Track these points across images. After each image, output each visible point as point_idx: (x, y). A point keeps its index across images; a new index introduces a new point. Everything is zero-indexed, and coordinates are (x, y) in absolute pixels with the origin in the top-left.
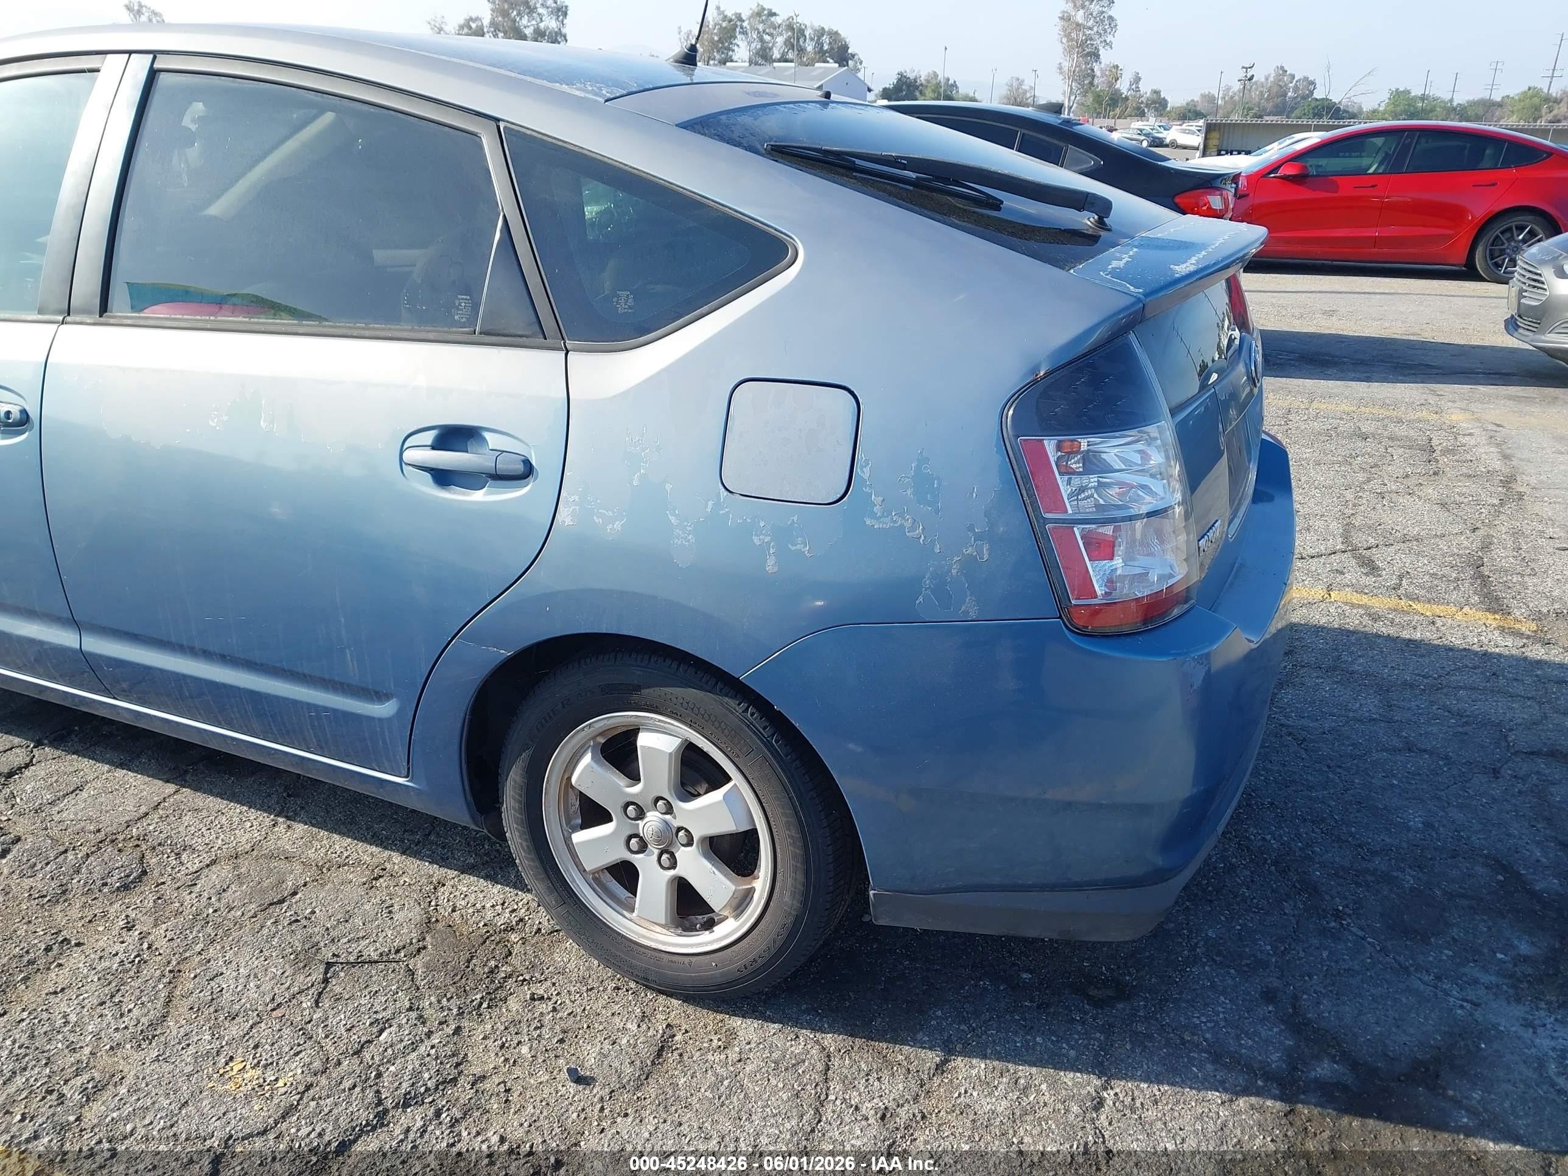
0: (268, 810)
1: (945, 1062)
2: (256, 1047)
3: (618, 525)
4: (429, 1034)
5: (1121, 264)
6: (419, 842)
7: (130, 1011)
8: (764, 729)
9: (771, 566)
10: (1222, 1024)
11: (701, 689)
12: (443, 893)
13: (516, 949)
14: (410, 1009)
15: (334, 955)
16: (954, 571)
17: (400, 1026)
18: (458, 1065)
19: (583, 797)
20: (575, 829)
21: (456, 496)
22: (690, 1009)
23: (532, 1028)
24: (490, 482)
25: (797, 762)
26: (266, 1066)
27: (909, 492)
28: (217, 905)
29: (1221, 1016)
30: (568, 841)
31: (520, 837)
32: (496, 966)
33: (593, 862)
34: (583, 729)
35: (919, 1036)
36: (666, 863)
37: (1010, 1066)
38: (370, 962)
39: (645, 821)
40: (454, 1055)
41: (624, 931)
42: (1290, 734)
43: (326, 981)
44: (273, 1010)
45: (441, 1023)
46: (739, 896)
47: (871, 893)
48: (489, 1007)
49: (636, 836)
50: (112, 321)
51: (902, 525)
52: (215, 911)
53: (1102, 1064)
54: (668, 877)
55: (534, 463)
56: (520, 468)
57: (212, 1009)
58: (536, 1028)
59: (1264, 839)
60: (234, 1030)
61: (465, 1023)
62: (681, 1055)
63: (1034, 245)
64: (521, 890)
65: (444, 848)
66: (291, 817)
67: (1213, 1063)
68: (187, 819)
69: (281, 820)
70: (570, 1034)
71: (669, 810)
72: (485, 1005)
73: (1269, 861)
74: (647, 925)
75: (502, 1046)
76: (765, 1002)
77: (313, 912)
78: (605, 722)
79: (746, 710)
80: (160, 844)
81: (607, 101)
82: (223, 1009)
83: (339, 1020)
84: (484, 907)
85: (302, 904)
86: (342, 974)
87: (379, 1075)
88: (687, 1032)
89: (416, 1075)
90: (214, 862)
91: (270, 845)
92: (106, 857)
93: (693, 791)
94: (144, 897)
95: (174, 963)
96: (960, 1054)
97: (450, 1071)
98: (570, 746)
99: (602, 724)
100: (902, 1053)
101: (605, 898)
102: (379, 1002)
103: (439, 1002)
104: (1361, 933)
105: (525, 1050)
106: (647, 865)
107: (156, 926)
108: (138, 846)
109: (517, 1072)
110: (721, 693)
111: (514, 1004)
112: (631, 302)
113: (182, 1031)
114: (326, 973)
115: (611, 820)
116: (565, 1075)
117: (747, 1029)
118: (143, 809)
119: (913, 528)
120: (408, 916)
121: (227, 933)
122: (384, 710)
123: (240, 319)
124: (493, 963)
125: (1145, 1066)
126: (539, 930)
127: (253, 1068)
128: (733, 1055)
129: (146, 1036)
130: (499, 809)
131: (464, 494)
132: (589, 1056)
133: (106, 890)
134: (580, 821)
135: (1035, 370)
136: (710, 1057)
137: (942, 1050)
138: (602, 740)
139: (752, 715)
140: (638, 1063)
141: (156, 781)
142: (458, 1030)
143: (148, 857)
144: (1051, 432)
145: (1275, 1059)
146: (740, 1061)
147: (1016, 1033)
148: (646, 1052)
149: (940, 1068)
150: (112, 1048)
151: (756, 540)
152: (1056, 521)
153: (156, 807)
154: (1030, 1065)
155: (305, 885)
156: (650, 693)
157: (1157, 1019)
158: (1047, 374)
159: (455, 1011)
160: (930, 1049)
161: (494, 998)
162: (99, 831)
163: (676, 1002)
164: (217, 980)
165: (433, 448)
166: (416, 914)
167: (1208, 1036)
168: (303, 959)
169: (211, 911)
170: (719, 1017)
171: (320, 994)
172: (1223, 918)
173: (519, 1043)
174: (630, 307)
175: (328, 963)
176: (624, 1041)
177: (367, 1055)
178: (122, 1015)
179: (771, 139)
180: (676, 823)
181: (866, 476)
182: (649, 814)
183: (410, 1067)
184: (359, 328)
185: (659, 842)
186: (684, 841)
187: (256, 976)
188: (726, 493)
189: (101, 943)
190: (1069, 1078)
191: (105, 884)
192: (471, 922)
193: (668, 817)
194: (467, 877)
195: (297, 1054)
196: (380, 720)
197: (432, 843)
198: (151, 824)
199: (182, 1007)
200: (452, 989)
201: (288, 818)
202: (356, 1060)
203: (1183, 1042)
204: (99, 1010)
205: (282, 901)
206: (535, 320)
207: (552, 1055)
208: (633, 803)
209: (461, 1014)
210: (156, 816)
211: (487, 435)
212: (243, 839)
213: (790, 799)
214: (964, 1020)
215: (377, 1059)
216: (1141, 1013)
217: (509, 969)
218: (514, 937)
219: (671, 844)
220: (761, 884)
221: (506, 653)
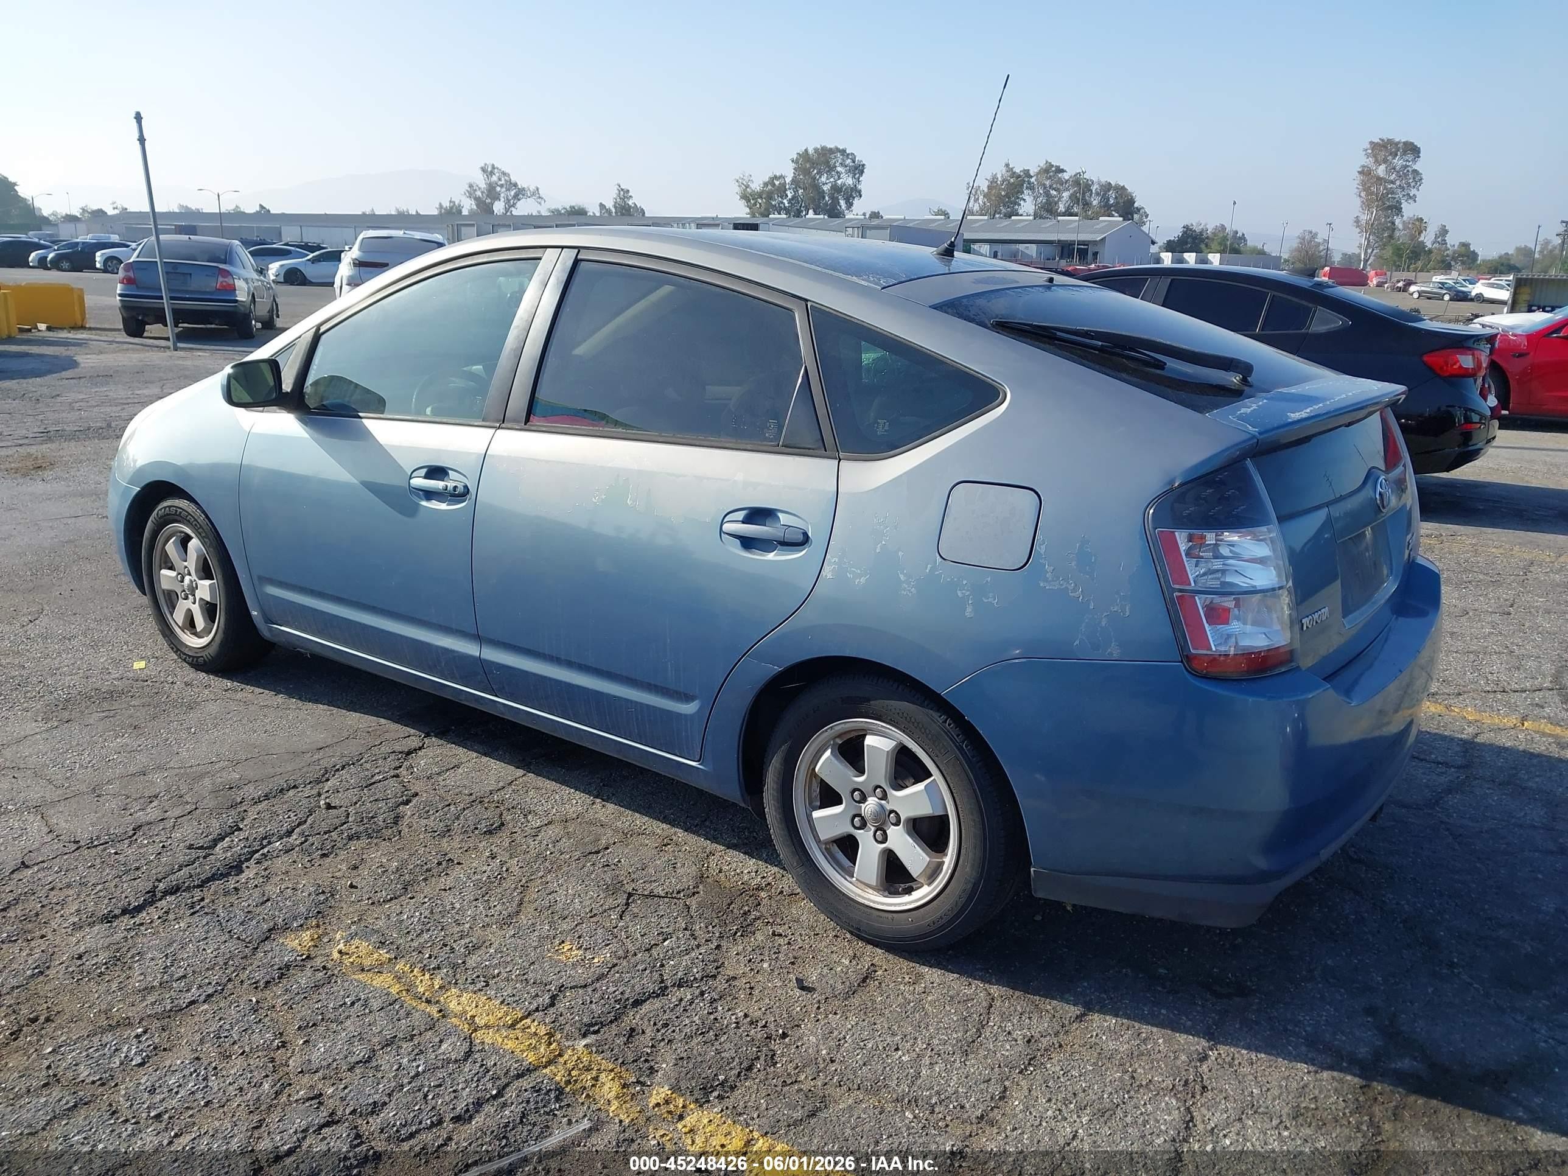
0: (589, 793)
1: (1083, 1015)
2: (579, 937)
3: (863, 580)
4: (698, 946)
5: (1249, 410)
6: (697, 825)
7: (495, 906)
8: (958, 736)
9: (969, 611)
10: (1323, 1023)
11: (914, 703)
12: (713, 862)
13: (764, 902)
14: (686, 929)
15: (633, 889)
16: (1103, 624)
17: (678, 938)
18: (717, 968)
19: (822, 782)
20: (815, 809)
21: (756, 556)
22: (890, 957)
23: (772, 953)
24: (779, 547)
25: (980, 764)
26: (586, 949)
27: (1073, 564)
28: (553, 850)
29: (1324, 1018)
30: (809, 817)
31: (776, 811)
32: (749, 911)
33: (826, 833)
34: (826, 730)
35: (1067, 996)
36: (880, 838)
37: (1137, 1025)
38: (660, 897)
39: (867, 803)
40: (715, 961)
41: (845, 890)
42: (1448, 830)
43: (627, 904)
44: (591, 917)
45: (707, 941)
46: (933, 866)
47: (1032, 869)
48: (742, 935)
49: (859, 815)
50: (533, 428)
51: (1067, 588)
52: (551, 853)
53: (1213, 1034)
54: (879, 850)
55: (810, 535)
56: (801, 538)
57: (550, 912)
58: (775, 953)
59: (1398, 904)
60: (565, 926)
61: (724, 943)
62: (880, 983)
63: (1183, 395)
64: (771, 864)
65: (715, 831)
66: (606, 800)
67: (1307, 1046)
68: (531, 793)
69: (598, 800)
70: (799, 960)
71: (884, 797)
72: (739, 934)
73: (1399, 920)
74: (863, 887)
75: (750, 961)
76: (948, 960)
77: (619, 861)
78: (843, 726)
79: (945, 722)
80: (513, 808)
81: (883, 289)
82: (557, 912)
83: (636, 929)
84: (742, 872)
85: (611, 855)
86: (639, 902)
87: (662, 965)
88: (886, 970)
89: (688, 970)
90: (550, 823)
91: (590, 815)
92: (477, 811)
93: (901, 783)
94: (502, 839)
95: (524, 881)
96: (1098, 1012)
97: (711, 969)
98: (817, 742)
99: (840, 727)
100: (1050, 1005)
101: (833, 863)
102: (664, 922)
103: (707, 927)
104: (1468, 980)
105: (766, 965)
106: (865, 839)
107: (511, 858)
108: (497, 807)
109: (759, 977)
110: (927, 707)
111: (759, 936)
112: (886, 428)
113: (530, 922)
114: (628, 899)
115: (841, 803)
116: (794, 983)
117: (932, 975)
118: (501, 784)
119: (1074, 590)
120: (687, 873)
121: (560, 867)
122: (689, 708)
123: (620, 430)
124: (746, 908)
125: (1248, 1040)
126: (782, 892)
127: (578, 949)
128: (919, 988)
129: (506, 922)
130: (762, 789)
131: (761, 555)
132: (812, 977)
133: (477, 832)
134: (819, 804)
135: (1172, 482)
136: (902, 987)
137: (1083, 1007)
138: (840, 742)
139: (949, 725)
140: (848, 983)
141: (509, 767)
142: (718, 947)
143: (505, 813)
144: (1181, 526)
145: (1363, 1051)
146: (924, 993)
147: (1145, 1005)
148: (854, 978)
149: (1079, 1018)
150: (483, 926)
151: (959, 594)
152: (1180, 591)
153: (510, 784)
154: (1152, 1026)
155: (614, 844)
156: (877, 704)
157: (1267, 1013)
158: (1180, 485)
159: (717, 935)
160: (1074, 1005)
161: (746, 930)
162: (471, 794)
163: (880, 951)
164: (553, 895)
165: (743, 522)
166: (693, 870)
167: (1308, 1029)
168: (613, 889)
169: (548, 853)
170: (912, 964)
171: (623, 912)
172: (1344, 954)
173: (762, 960)
174: (886, 431)
175: (629, 893)
176: (839, 969)
177: (654, 952)
178: (490, 908)
179: (997, 316)
180: (889, 807)
181: (1042, 551)
182: (869, 799)
183: (684, 964)
184: (700, 440)
185: (876, 821)
186: (894, 821)
187: (579, 895)
188: (941, 560)
189: (474, 864)
190: (1182, 1038)
191: (477, 828)
192: (732, 880)
193: (883, 802)
194: (731, 851)
195: (607, 945)
196: (686, 715)
197: (707, 827)
198: (507, 794)
199: (529, 910)
200: (716, 921)
201: (603, 800)
202: (647, 954)
203: (1286, 1030)
204: (474, 903)
205: (597, 852)
206: (819, 437)
207: (785, 971)
208: (859, 790)
209: (721, 937)
210: (510, 789)
211: (780, 515)
212: (571, 811)
213: (974, 791)
214: (1105, 992)
215: (661, 956)
216: (1254, 1007)
217: (758, 914)
218: (763, 894)
219: (884, 823)
220: (949, 860)
221: (778, 669)
